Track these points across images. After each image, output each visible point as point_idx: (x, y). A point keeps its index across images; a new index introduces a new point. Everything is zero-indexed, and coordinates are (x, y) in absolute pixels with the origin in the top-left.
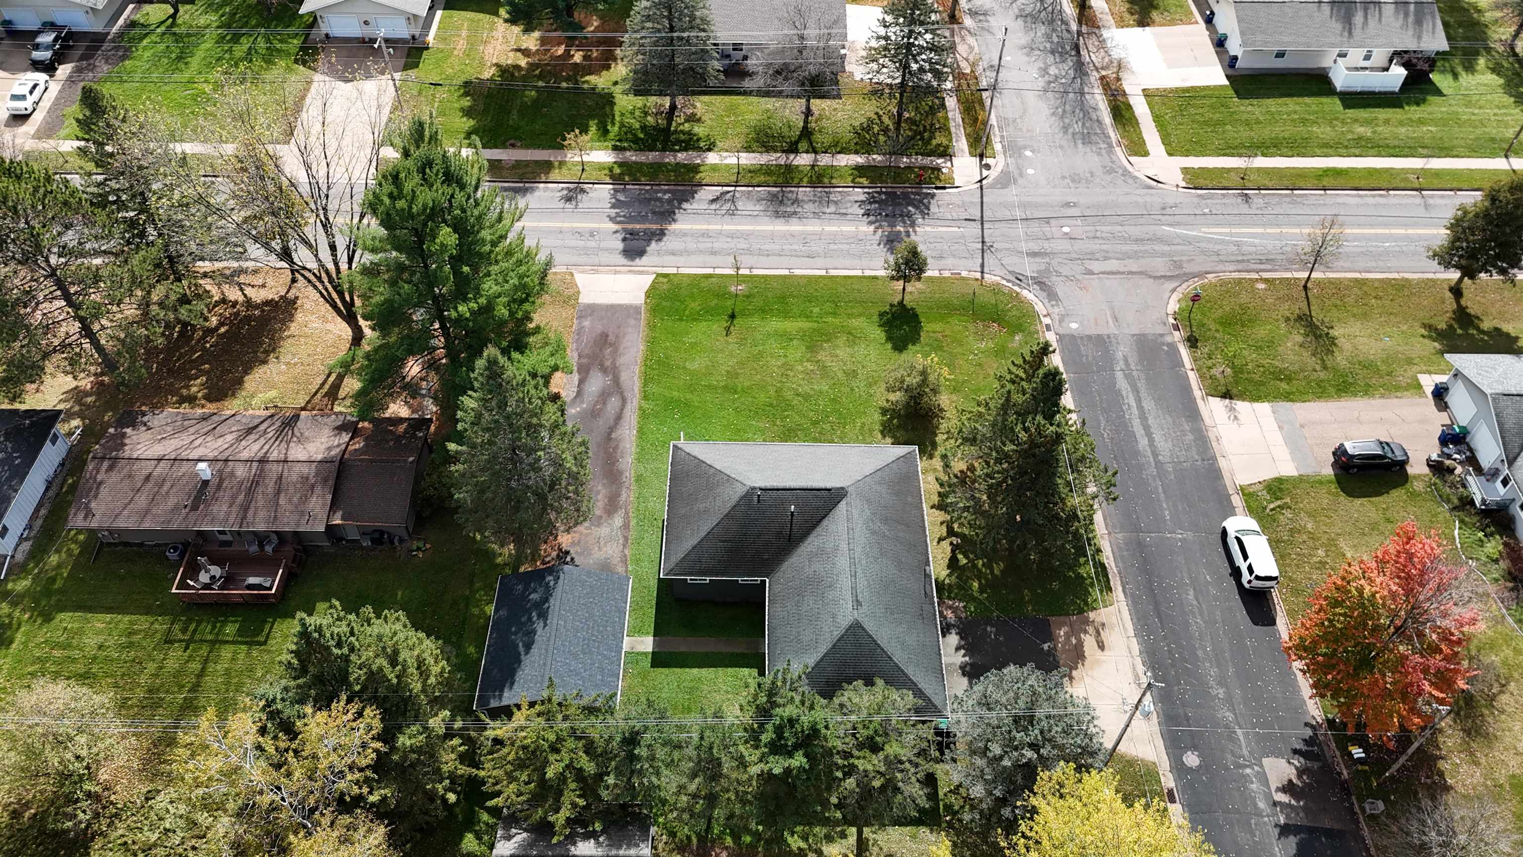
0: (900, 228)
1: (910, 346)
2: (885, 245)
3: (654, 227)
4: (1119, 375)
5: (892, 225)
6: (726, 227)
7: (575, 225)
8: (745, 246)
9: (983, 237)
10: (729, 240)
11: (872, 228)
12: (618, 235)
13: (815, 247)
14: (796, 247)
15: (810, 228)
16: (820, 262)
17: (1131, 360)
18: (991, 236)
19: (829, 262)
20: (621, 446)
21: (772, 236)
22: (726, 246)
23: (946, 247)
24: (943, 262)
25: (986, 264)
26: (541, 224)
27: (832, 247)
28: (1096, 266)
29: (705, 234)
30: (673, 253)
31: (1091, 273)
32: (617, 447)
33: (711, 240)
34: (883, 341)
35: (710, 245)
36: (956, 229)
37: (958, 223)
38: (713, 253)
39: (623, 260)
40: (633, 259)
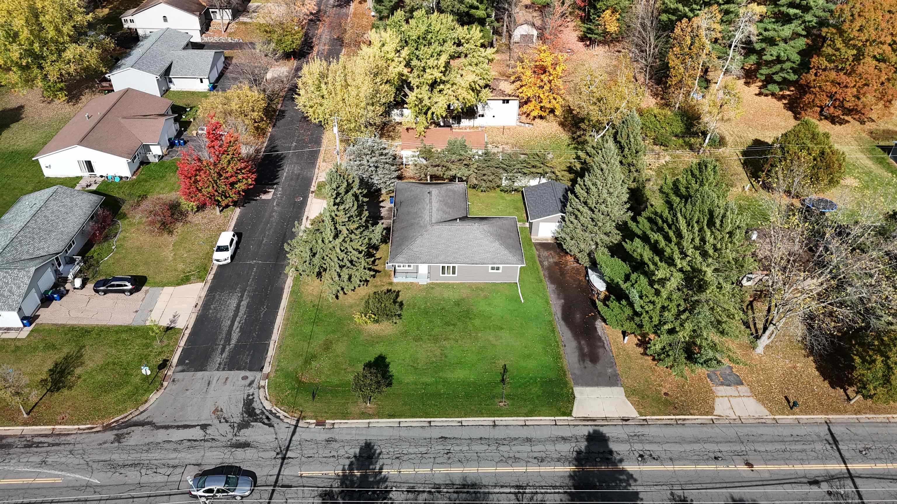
0: (357, 473)
1: (373, 360)
2: (374, 454)
3: (588, 468)
4: (233, 342)
5: (364, 477)
6: (522, 469)
7: (661, 468)
8: (502, 448)
9: (282, 464)
10: (517, 455)
11: (385, 472)
12: (618, 457)
13: (439, 447)
14: (457, 448)
15: (444, 470)
16: (436, 434)
17: (219, 350)
18: (274, 466)
19: (427, 434)
20: (556, 296)
21: (479, 459)
22: (519, 448)
23: (321, 452)
24: (327, 436)
25: (290, 434)
26: (691, 468)
27: (423, 450)
28: (197, 433)
29: (541, 460)
30: (564, 439)
31: (204, 427)
32: (559, 295)
33: (535, 455)
34: (392, 363)
35: (534, 449)
36: (305, 474)
37: (300, 481)
38: (529, 440)
39: (604, 430)
40: (595, 431)
